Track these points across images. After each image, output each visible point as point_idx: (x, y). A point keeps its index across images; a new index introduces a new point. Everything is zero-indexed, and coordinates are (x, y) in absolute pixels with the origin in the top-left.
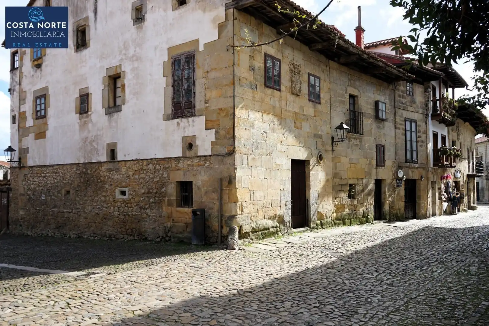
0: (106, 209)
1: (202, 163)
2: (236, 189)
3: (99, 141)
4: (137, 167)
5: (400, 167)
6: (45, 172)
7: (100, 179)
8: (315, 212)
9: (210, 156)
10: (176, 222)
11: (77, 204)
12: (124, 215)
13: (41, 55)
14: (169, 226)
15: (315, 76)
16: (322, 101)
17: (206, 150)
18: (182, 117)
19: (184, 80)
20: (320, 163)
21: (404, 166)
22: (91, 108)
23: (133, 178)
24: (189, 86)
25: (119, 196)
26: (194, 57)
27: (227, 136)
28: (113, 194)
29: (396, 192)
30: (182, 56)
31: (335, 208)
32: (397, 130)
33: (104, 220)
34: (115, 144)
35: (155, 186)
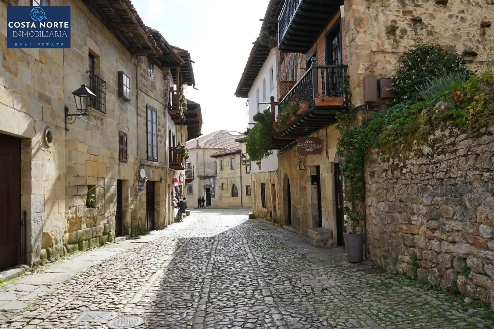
5: (142, 166)
8: (39, 234)
20: (49, 147)
21: (146, 164)
29: (138, 197)
31: (68, 225)
32: (139, 118)
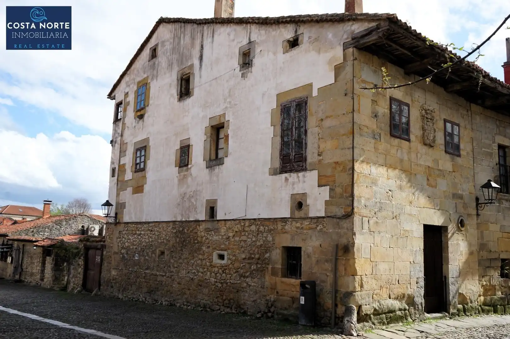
0: (202, 275)
1: (314, 226)
2: (354, 259)
3: (198, 197)
4: (238, 228)
6: (140, 230)
7: (196, 239)
8: (456, 293)
9: (323, 217)
10: (281, 295)
11: (171, 266)
12: (222, 283)
13: (144, 105)
14: (272, 299)
15: (453, 124)
16: (462, 153)
17: (319, 211)
18: (291, 171)
19: (294, 129)
20: (462, 231)
22: (191, 161)
23: (233, 240)
24: (299, 136)
25: (216, 261)
26: (306, 103)
27: (345, 195)
28: (211, 257)
30: (292, 103)
31: (482, 290)
33: (200, 287)
34: (215, 201)
35: (258, 251)
